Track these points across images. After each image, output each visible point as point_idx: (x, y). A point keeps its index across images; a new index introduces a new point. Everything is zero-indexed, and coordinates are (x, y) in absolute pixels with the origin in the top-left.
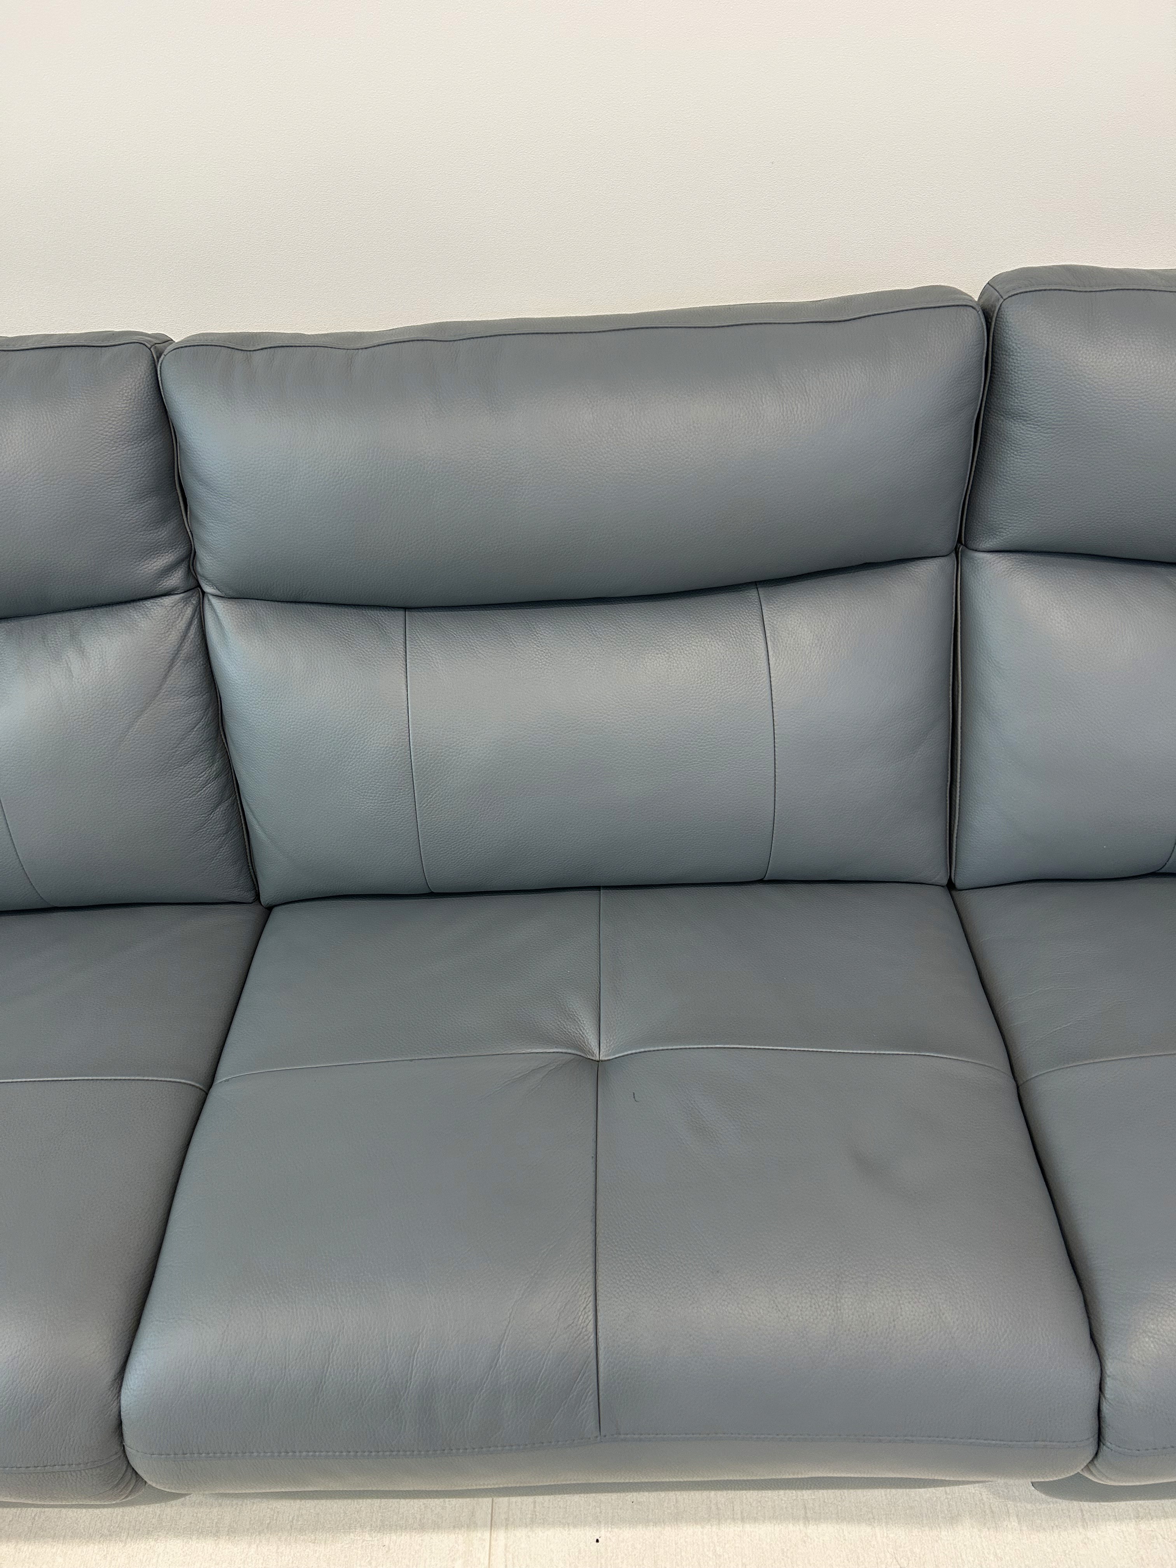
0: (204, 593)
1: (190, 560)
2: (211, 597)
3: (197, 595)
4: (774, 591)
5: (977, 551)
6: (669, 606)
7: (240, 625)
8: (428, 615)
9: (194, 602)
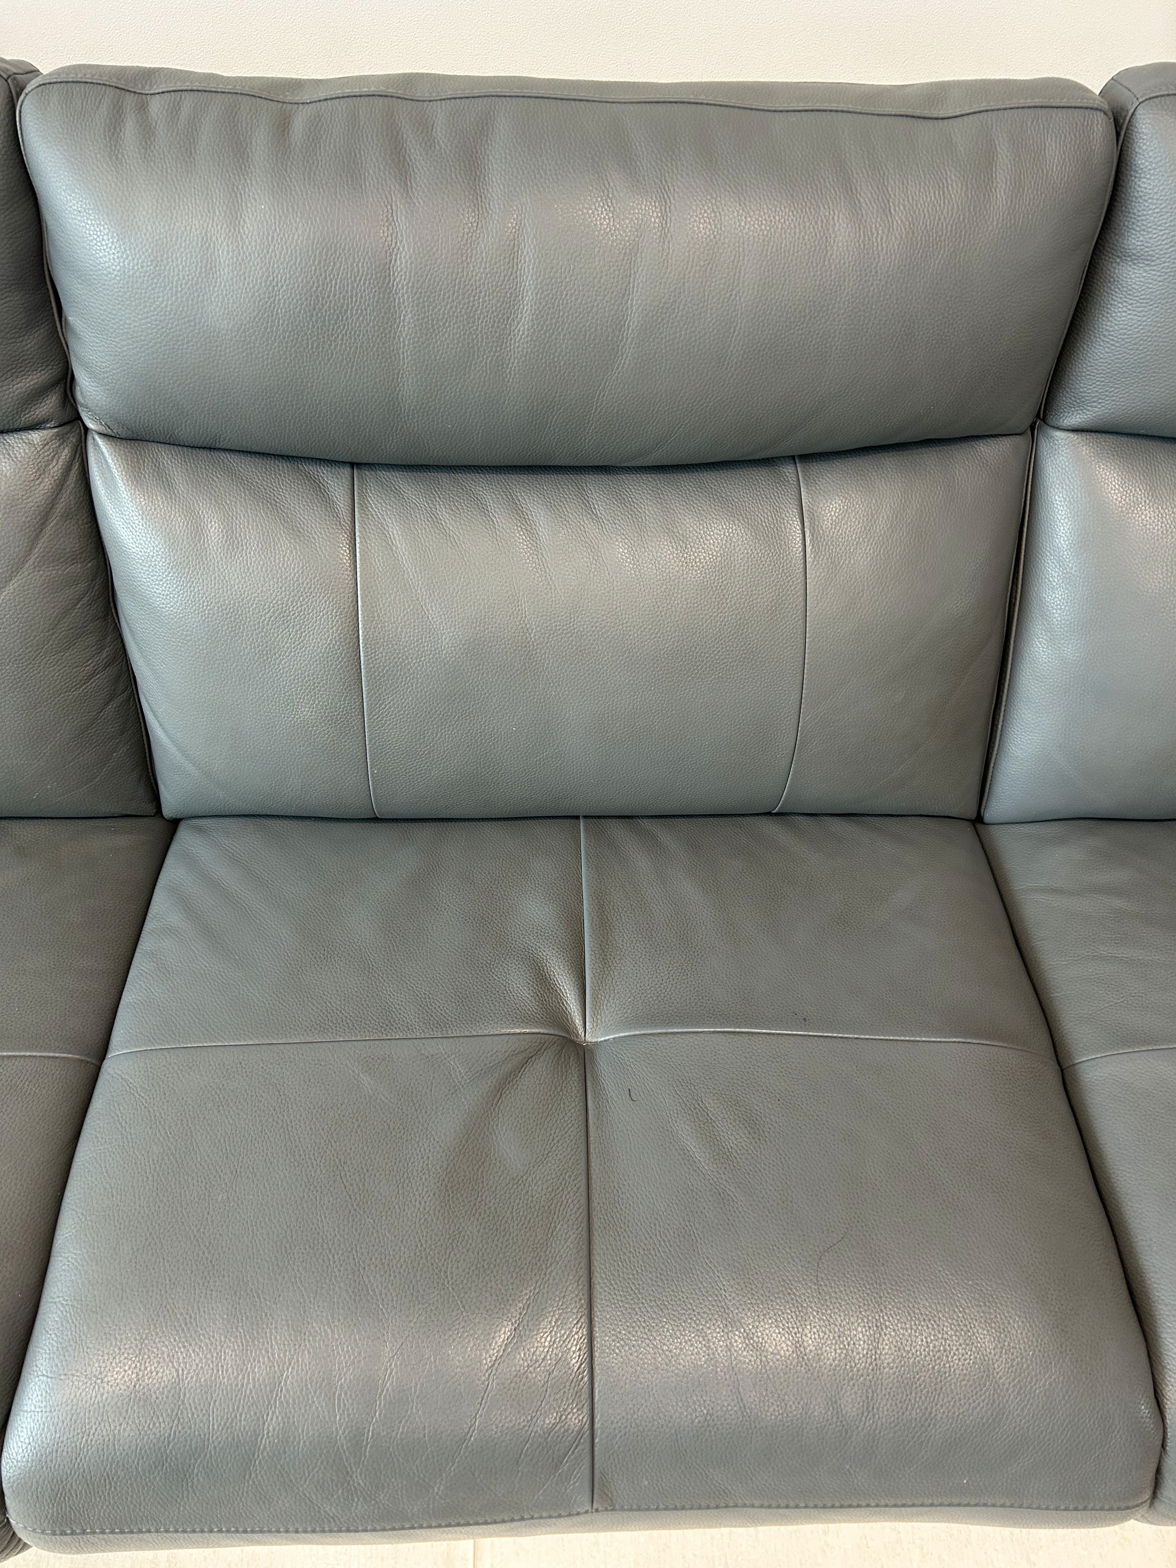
0: (85, 428)
1: (66, 383)
2: (95, 435)
3: (78, 431)
4: (816, 468)
5: (1058, 428)
6: (687, 481)
7: (136, 476)
8: (383, 474)
9: (73, 440)
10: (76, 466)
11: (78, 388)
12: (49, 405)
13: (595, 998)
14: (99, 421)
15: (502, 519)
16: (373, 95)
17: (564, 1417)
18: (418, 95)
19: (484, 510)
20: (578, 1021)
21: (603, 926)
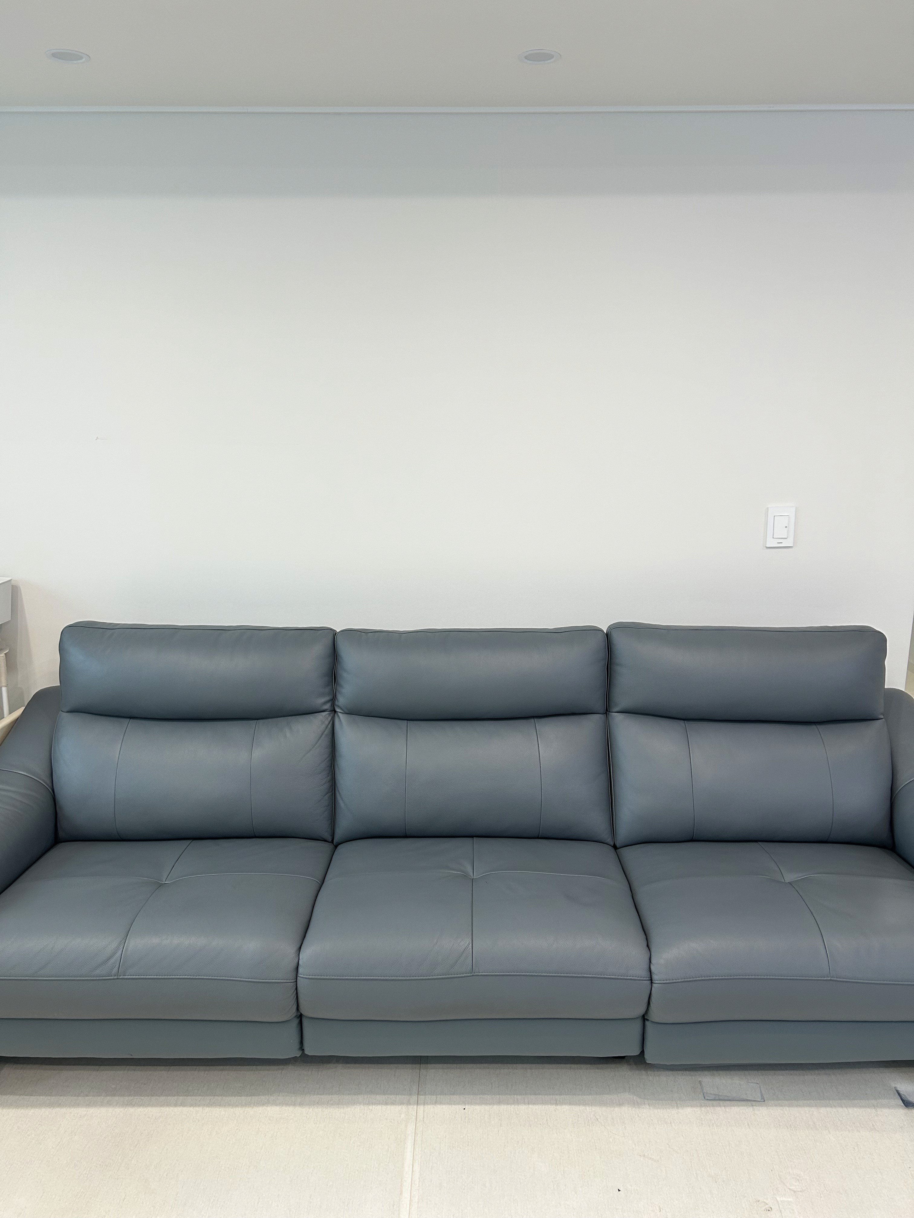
0: (335, 711)
1: (334, 699)
2: (339, 714)
3: (333, 713)
4: (540, 720)
5: (614, 712)
7: (350, 723)
9: (332, 716)
10: (332, 722)
11: (337, 701)
14: (342, 709)
20: (471, 873)
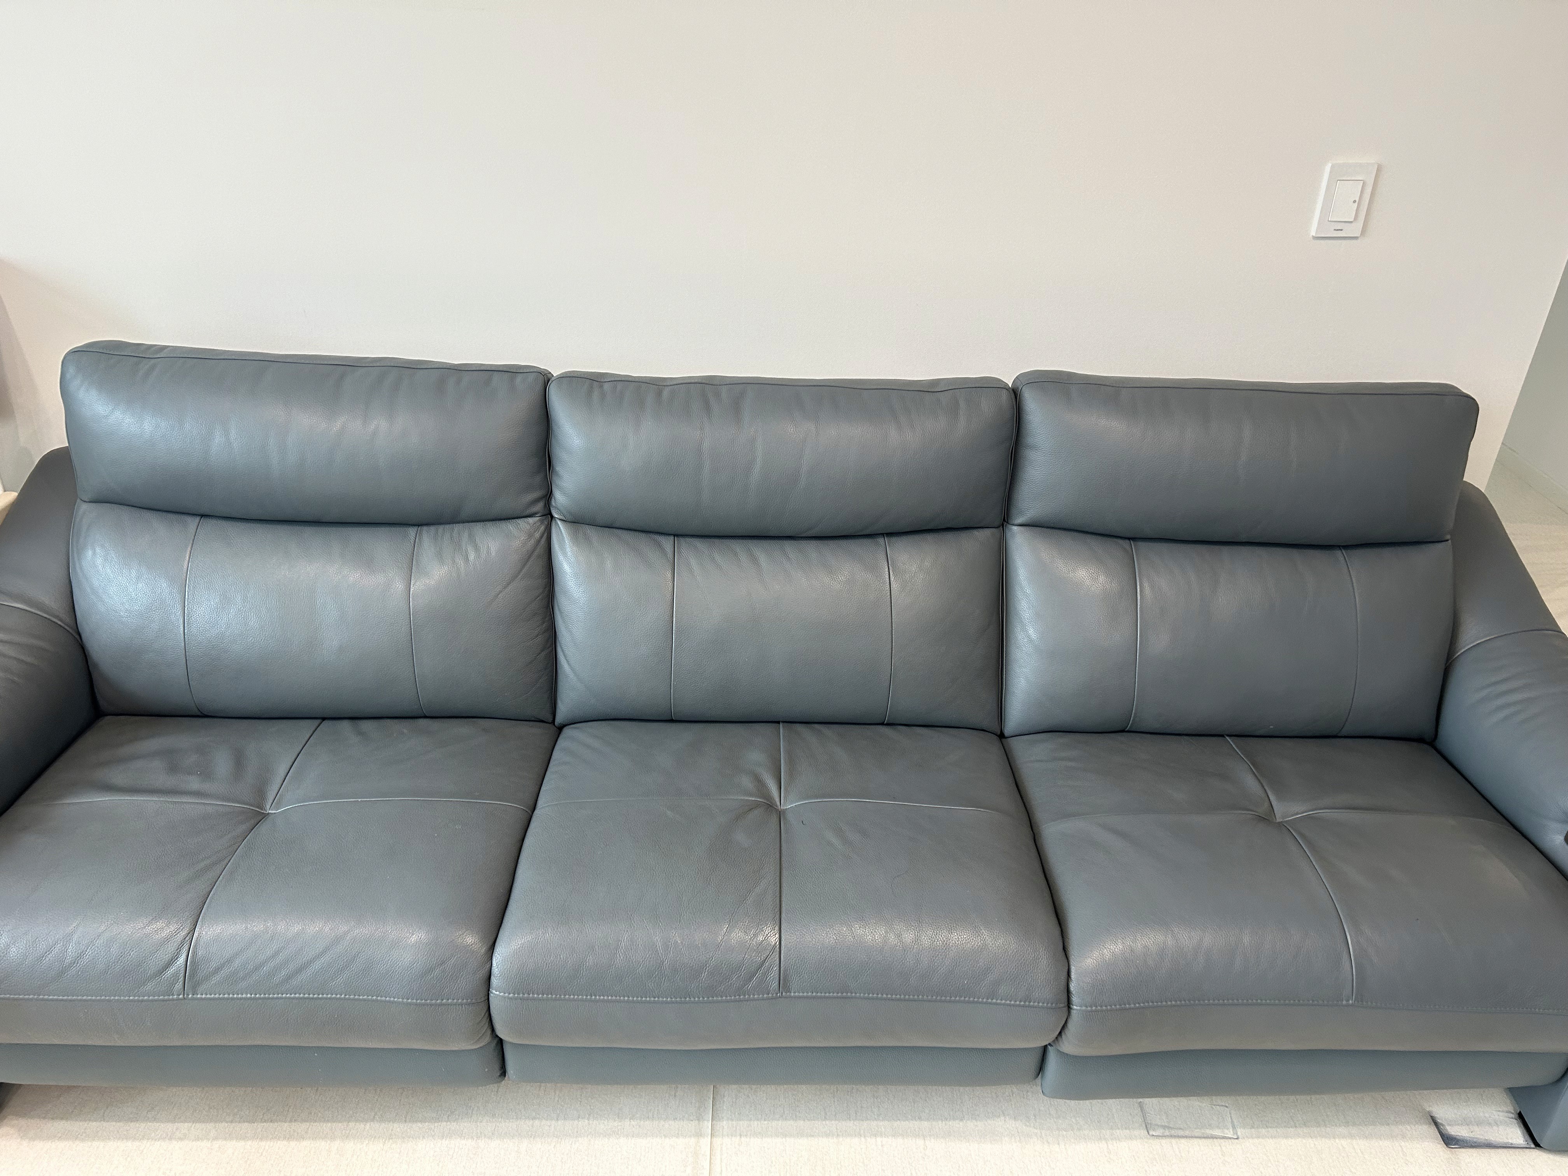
0: (552, 517)
1: (548, 496)
2: (556, 521)
3: (549, 518)
4: (894, 539)
5: (1014, 525)
6: (832, 543)
7: (575, 538)
8: (689, 540)
9: (546, 523)
10: (546, 535)
11: (553, 499)
12: (539, 507)
13: (786, 789)
14: (561, 513)
15: (743, 557)
16: (696, 383)
17: (766, 938)
18: (715, 383)
19: (736, 554)
20: (777, 800)
21: (791, 762)
